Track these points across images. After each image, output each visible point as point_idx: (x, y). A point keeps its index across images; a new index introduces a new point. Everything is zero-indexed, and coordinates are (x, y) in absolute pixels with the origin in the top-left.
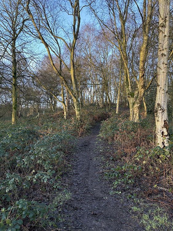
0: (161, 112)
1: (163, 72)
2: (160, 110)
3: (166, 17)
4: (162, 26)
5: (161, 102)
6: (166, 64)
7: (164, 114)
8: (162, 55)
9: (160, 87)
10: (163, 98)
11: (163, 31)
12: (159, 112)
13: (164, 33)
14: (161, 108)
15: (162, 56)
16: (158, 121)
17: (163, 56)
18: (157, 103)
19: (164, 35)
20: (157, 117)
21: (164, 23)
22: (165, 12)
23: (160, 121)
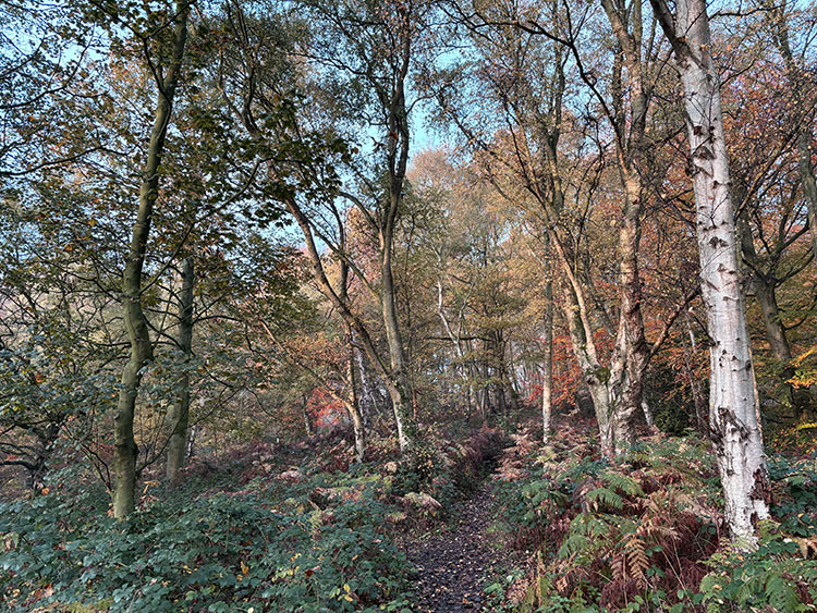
0: (737, 437)
1: (726, 299)
2: (733, 431)
3: (713, 128)
4: (703, 157)
5: (732, 400)
6: (731, 273)
7: (751, 446)
8: (714, 242)
9: (722, 347)
10: (736, 388)
11: (709, 171)
12: (729, 437)
13: (712, 176)
14: (736, 425)
15: (714, 246)
16: (730, 473)
17: (718, 245)
18: (717, 406)
19: (710, 181)
20: (725, 459)
21: (708, 146)
22: (707, 112)
23: (740, 472)
